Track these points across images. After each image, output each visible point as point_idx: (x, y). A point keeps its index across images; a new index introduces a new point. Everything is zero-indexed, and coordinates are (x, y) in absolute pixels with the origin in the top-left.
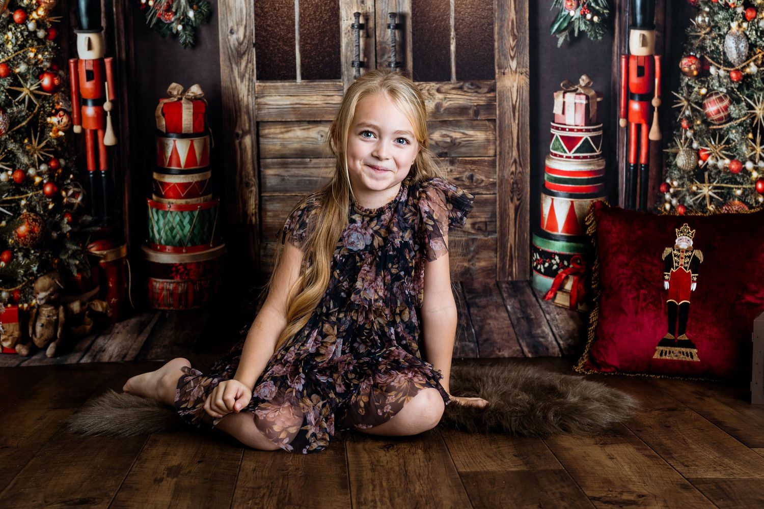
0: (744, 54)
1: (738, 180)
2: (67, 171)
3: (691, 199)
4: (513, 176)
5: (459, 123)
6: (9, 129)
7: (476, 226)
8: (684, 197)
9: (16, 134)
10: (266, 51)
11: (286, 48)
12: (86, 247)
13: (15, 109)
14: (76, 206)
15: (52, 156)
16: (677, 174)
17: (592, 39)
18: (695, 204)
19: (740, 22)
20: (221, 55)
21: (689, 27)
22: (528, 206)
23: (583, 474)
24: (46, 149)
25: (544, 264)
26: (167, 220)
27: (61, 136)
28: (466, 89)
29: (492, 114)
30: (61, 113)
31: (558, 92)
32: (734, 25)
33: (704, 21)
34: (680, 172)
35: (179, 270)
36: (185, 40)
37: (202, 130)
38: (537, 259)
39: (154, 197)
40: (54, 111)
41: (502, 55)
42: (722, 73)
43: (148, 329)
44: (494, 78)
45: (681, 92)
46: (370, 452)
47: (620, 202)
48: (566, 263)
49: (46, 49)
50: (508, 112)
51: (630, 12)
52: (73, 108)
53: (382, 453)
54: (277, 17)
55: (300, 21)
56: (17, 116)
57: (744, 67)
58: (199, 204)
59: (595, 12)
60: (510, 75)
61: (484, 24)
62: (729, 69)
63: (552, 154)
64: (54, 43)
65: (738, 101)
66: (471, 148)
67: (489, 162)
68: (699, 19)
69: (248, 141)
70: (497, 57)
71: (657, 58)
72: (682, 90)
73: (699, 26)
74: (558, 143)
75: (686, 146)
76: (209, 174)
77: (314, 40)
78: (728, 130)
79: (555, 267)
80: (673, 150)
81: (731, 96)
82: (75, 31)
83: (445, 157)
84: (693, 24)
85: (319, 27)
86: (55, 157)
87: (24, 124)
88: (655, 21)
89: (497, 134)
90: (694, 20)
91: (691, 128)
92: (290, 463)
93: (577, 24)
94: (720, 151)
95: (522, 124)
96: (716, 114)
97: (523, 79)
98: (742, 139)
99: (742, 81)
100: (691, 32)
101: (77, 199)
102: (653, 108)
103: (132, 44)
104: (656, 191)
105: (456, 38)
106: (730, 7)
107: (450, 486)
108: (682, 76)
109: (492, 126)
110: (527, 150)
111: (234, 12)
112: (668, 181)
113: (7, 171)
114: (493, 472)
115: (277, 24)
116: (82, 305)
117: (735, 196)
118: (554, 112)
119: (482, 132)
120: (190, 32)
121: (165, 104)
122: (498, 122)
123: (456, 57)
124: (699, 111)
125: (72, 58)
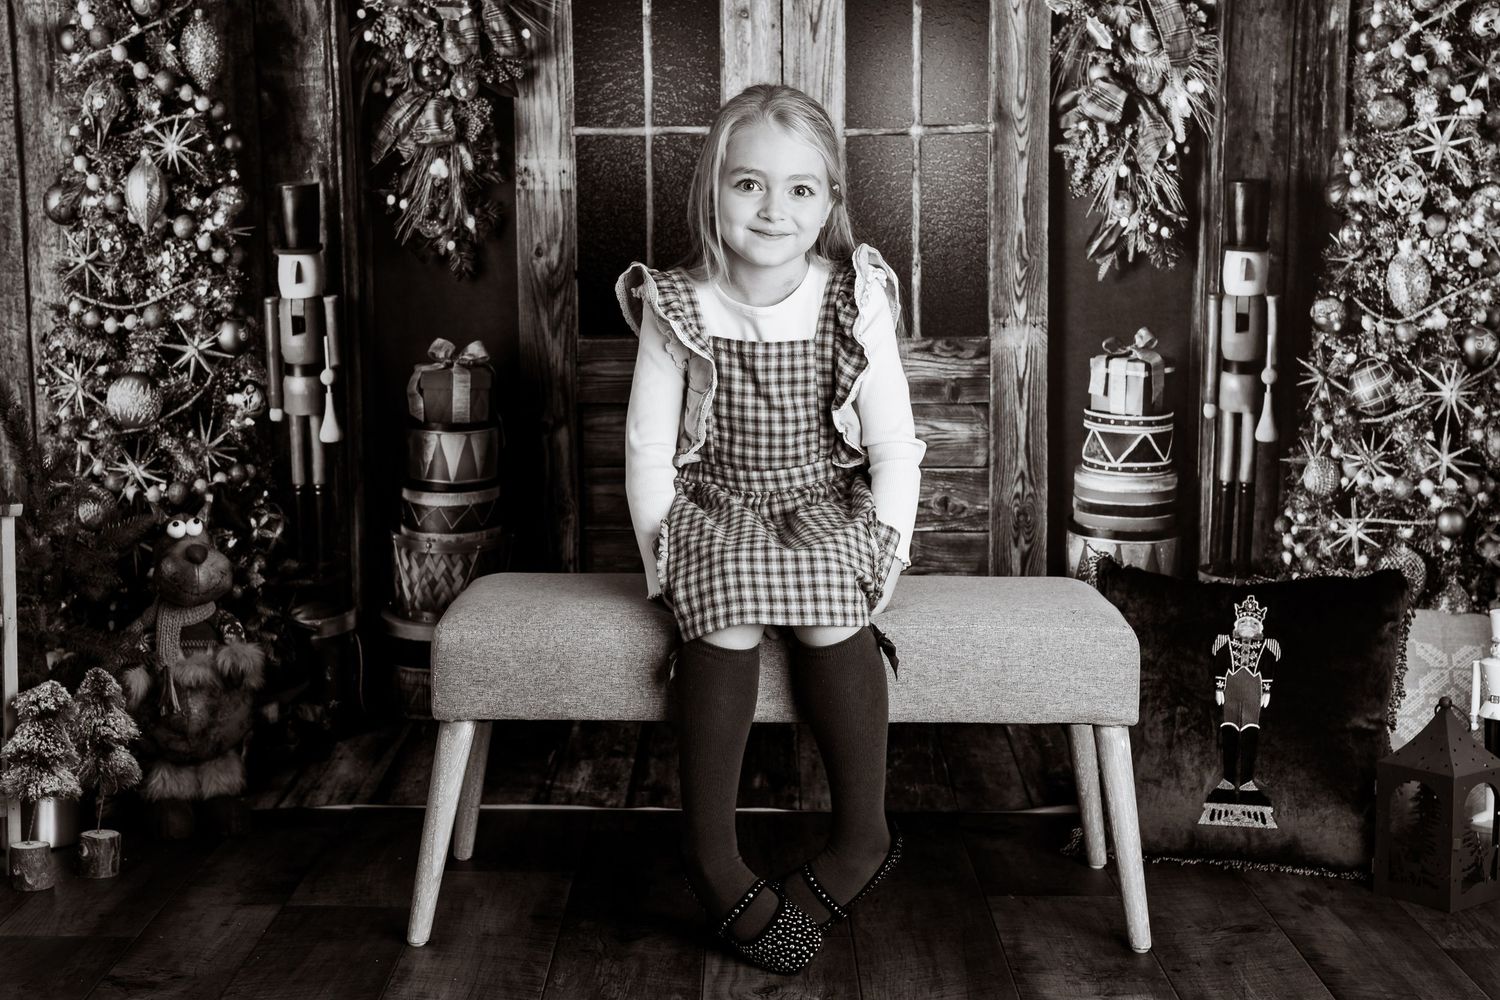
0: (1421, 296)
1: (1407, 511)
2: (258, 483)
3: (1328, 544)
4: (1017, 501)
5: (925, 410)
6: (162, 414)
8: (1316, 541)
9: (174, 422)
10: (597, 284)
12: (289, 614)
13: (172, 380)
14: (273, 542)
15: (233, 459)
16: (1305, 502)
17: (1158, 266)
18: (1334, 554)
19: (1415, 239)
20: (521, 292)
21: (1327, 247)
22: (1045, 554)
24: (225, 448)
26: (424, 569)
27: (250, 426)
28: (937, 352)
29: (982, 394)
30: (250, 388)
31: (1097, 358)
32: (1405, 245)
33: (1353, 238)
34: (1310, 499)
36: (460, 266)
37: (485, 418)
39: (403, 529)
40: (237, 385)
41: (1002, 292)
42: (1382, 327)
43: (391, 753)
44: (986, 333)
45: (1313, 358)
47: (1202, 549)
49: (226, 281)
50: (1011, 391)
51: (1226, 220)
52: (269, 380)
54: (616, 228)
55: (655, 234)
56: (175, 392)
57: (1422, 317)
58: (479, 543)
59: (1163, 220)
60: (1015, 328)
61: (971, 241)
62: (1393, 321)
63: (1085, 463)
64: (240, 272)
65: (1409, 376)
66: (945, 452)
67: (975, 476)
68: (1345, 234)
69: (563, 436)
70: (992, 297)
71: (1271, 300)
72: (1314, 355)
73: (1344, 246)
74: (1095, 444)
75: (1320, 452)
76: (496, 492)
78: (1391, 426)
80: (1299, 460)
81: (1396, 368)
82: (275, 252)
84: (1334, 242)
86: (238, 461)
87: (187, 405)
88: (1268, 237)
89: (991, 429)
90: (1337, 236)
91: (1329, 421)
93: (1132, 240)
94: (1376, 462)
95: (1034, 412)
96: (1371, 398)
97: (1037, 334)
98: (1414, 441)
99: (1417, 341)
100: (1330, 256)
101: (275, 531)
102: (1265, 386)
103: (370, 273)
104: (1267, 531)
105: (922, 264)
106: (1398, 214)
108: (1314, 331)
109: (982, 416)
110: (1043, 457)
111: (543, 218)
112: (1288, 513)
113: (158, 484)
115: (616, 238)
116: (281, 710)
117: (1402, 540)
118: (1091, 391)
119: (965, 425)
120: (469, 252)
121: (423, 373)
122: (992, 408)
123: (922, 296)
124: (1343, 393)
125: (268, 296)
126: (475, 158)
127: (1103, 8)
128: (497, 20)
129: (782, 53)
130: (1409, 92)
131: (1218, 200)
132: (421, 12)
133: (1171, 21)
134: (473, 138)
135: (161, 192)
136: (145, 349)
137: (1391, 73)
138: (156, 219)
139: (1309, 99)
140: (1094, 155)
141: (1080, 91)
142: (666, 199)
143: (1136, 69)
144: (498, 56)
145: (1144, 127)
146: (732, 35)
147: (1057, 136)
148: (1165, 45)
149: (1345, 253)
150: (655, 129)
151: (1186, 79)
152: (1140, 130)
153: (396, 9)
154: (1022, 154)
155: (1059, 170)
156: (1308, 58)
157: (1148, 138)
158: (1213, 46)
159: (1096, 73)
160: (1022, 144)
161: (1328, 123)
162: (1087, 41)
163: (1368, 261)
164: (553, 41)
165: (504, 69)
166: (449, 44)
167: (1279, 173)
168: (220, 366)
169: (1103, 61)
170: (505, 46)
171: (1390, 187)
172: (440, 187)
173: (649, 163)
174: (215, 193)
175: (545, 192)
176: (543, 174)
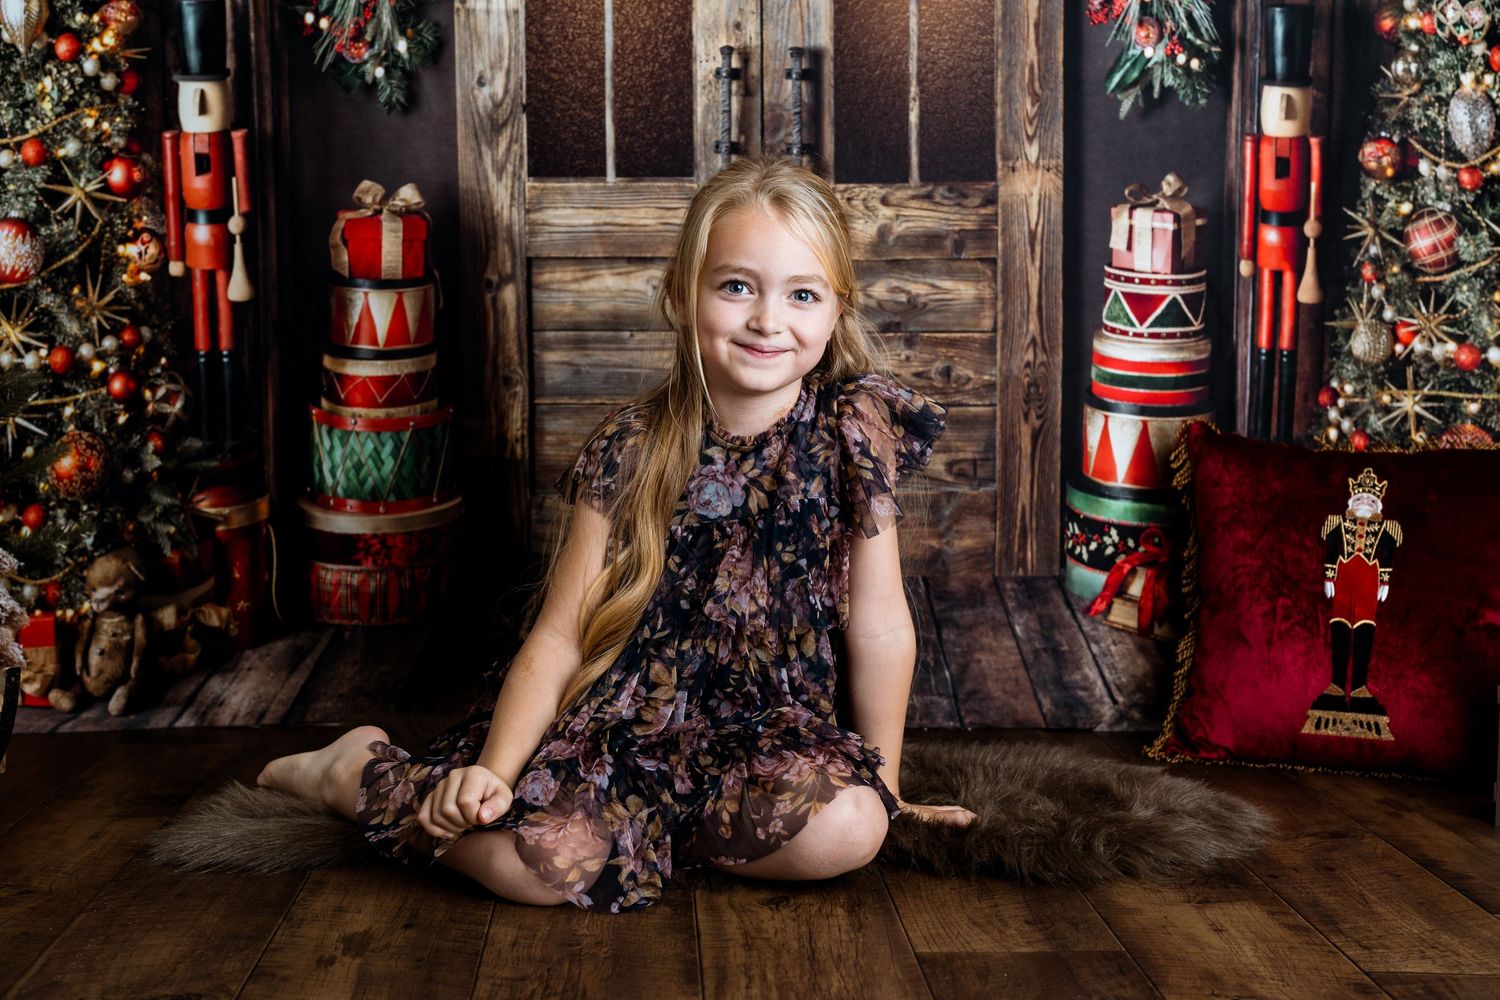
0: (1485, 137)
1: (1473, 383)
2: (154, 350)
3: (1379, 419)
4: (1028, 371)
5: (925, 266)
6: (44, 267)
7: (955, 468)
8: (1365, 415)
9: (57, 276)
10: (548, 120)
11: (587, 114)
12: (190, 501)
13: (55, 228)
14: (172, 418)
15: (125, 320)
16: (1353, 370)
17: (1187, 103)
18: (1386, 430)
19: (1479, 72)
20: (460, 126)
21: (1377, 81)
22: (1059, 431)
23: (1161, 962)
24: (115, 308)
25: (1088, 545)
26: (348, 449)
27: (145, 282)
28: (938, 199)
29: (988, 248)
30: (145, 236)
31: (1119, 208)
32: (1467, 79)
33: (1407, 71)
34: (1358, 368)
35: (371, 546)
36: (390, 97)
37: (420, 273)
38: (1074, 534)
39: (325, 403)
40: (131, 233)
41: (1011, 132)
42: (1443, 172)
43: (309, 662)
44: (993, 178)
45: (1362, 208)
46: (741, 911)
47: (1239, 424)
48: (1131, 543)
49: (117, 111)
50: (1021, 244)
51: (1263, 51)
52: (168, 228)
53: (766, 914)
54: (570, 54)
55: (615, 62)
56: (59, 242)
57: (1487, 162)
58: (411, 419)
59: (1193, 51)
60: (1026, 172)
61: (976, 72)
62: (1457, 166)
63: (1106, 327)
64: (134, 101)
65: (1474, 228)
66: (949, 315)
67: (982, 342)
68: (1399, 67)
69: (509, 295)
70: (1000, 136)
72: (1363, 204)
73: (1397, 80)
74: (1117, 306)
75: (1370, 315)
76: (432, 360)
77: (641, 99)
78: (1454, 285)
79: (1110, 551)
80: (1346, 323)
81: (1459, 219)
82: (175, 78)
83: (895, 332)
84: (1386, 76)
85: (652, 74)
86: (131, 324)
87: (72, 257)
88: (1311, 71)
89: (999, 288)
90: (1389, 69)
91: (1381, 280)
92: (585, 931)
93: (1157, 74)
94: (1437, 326)
95: (1048, 269)
96: (1430, 254)
97: (1051, 180)
98: (1481, 303)
99: (1482, 189)
100: (1381, 91)
101: (174, 404)
102: (1307, 240)
103: (286, 103)
104: (1310, 404)
105: (921, 98)
106: (1459, 43)
107: (899, 981)
108: (1363, 178)
109: (989, 273)
110: (1057, 319)
111: (486, 42)
112: (1334, 384)
113: (37, 349)
114: (984, 955)
115: (569, 66)
116: (180, 613)
117: (1467, 416)
118: (1113, 244)
119: (970, 283)
120: (400, 80)
121: (348, 221)
122: (1000, 263)
123: (921, 135)
124: (1396, 248)
125: (168, 129)
131: (1255, 29)
135: (40, 7)
136: (23, 190)
138: (34, 39)
142: (627, 21)
168: (110, 212)
171: (1450, 13)
172: (367, 6)
174: (104, 7)
175: (488, 12)
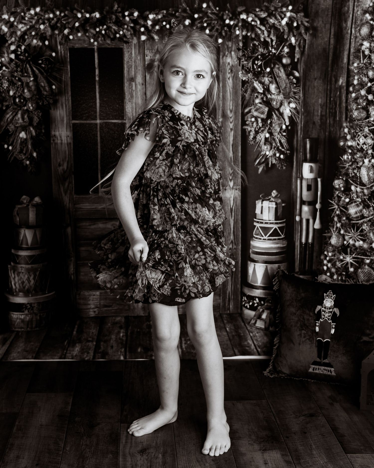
0: (372, 178)
1: (368, 254)
3: (339, 263)
4: (230, 251)
8: (335, 262)
11: (92, 175)
16: (331, 249)
17: (279, 168)
18: (342, 267)
19: (370, 159)
20: (53, 179)
21: (339, 161)
22: (240, 269)
25: (249, 303)
26: (20, 277)
31: (258, 201)
32: (366, 161)
33: (348, 158)
34: (333, 248)
35: (27, 306)
36: (31, 170)
37: (41, 224)
38: (245, 300)
39: (12, 264)
41: (225, 178)
42: (358, 190)
43: (9, 342)
45: (334, 200)
47: (296, 266)
48: (262, 302)
50: (228, 212)
51: (303, 152)
55: (101, 158)
57: (372, 186)
58: (39, 268)
59: (281, 152)
60: (229, 190)
62: (363, 188)
63: (254, 237)
65: (368, 207)
68: (345, 157)
69: (69, 230)
71: (319, 180)
72: (334, 198)
73: (345, 161)
74: (258, 231)
75: (337, 232)
76: (45, 250)
78: (362, 224)
79: (256, 305)
80: (329, 235)
81: (364, 204)
84: (341, 160)
88: (318, 158)
90: (342, 157)
91: (340, 222)
93: (270, 160)
94: (357, 236)
95: (236, 219)
96: (355, 214)
97: (237, 193)
98: (370, 230)
99: (371, 194)
100: (340, 164)
102: (317, 210)
104: (318, 259)
106: (364, 150)
108: (334, 190)
110: (239, 235)
111: (61, 153)
112: (326, 253)
115: (87, 160)
117: (366, 264)
118: (256, 212)
120: (34, 165)
121: (19, 208)
124: (344, 212)
126: (36, 132)
127: (260, 78)
128: (43, 82)
129: (146, 94)
130: (367, 107)
131: (300, 145)
132: (15, 79)
133: (284, 83)
134: (35, 124)
137: (361, 101)
139: (332, 110)
140: (257, 130)
141: (252, 107)
142: (105, 146)
143: (271, 99)
144: (44, 95)
145: (274, 120)
146: (128, 87)
147: (244, 123)
148: (281, 91)
149: (345, 163)
150: (101, 121)
151: (289, 103)
152: (273, 121)
153: (6, 78)
154: (231, 129)
155: (244, 135)
156: (332, 95)
157: (276, 124)
158: (299, 91)
159: (257, 101)
160: (231, 126)
161: (339, 118)
162: (254, 90)
163: (354, 167)
164: (63, 90)
165: (46, 100)
166: (26, 91)
167: (322, 136)
169: (260, 97)
170: (46, 91)
171: (361, 141)
172: (23, 142)
173: (99, 133)
175: (61, 143)
176: (61, 137)
